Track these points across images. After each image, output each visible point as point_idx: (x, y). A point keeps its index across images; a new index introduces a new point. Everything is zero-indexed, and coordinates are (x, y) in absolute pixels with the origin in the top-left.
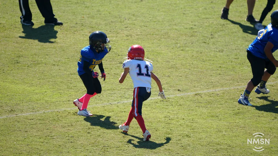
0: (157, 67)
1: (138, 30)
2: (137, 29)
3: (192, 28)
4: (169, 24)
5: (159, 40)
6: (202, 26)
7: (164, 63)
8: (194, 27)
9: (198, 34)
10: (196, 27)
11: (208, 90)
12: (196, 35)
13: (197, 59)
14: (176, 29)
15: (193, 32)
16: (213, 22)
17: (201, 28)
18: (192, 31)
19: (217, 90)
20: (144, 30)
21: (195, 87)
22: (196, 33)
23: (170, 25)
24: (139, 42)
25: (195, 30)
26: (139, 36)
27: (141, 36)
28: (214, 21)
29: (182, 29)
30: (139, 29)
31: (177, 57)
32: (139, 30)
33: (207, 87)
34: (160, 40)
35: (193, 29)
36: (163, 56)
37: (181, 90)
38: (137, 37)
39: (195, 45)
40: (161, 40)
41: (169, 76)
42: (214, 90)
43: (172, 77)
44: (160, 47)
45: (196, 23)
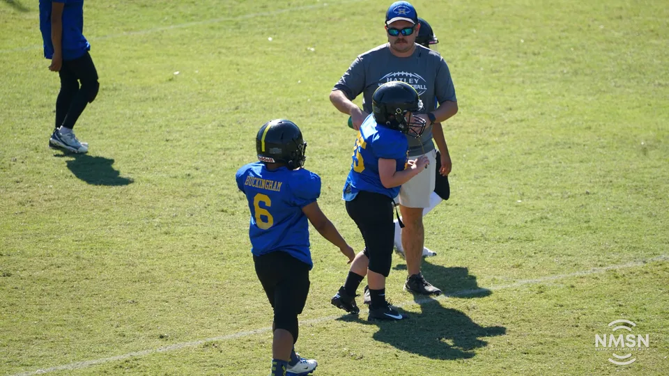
0: (103, 280)
1: (51, 188)
2: (47, 185)
3: (189, 175)
4: (130, 167)
5: (104, 211)
6: (214, 168)
7: (122, 268)
8: (194, 173)
9: (206, 189)
10: (199, 172)
11: (236, 331)
12: (200, 193)
13: (206, 254)
14: (148, 181)
15: (194, 185)
16: (243, 159)
17: (212, 175)
18: (189, 184)
19: (259, 331)
20: (66, 188)
21: (202, 325)
22: (201, 188)
23: (132, 170)
24: (53, 217)
25: (198, 181)
26: (53, 202)
27: (59, 202)
28: (244, 157)
29: (165, 179)
30: (53, 183)
31: (155, 250)
32: (51, 186)
33: (235, 325)
34: (107, 210)
35: (191, 177)
36: (119, 251)
37: (167, 336)
38: (48, 204)
39: (199, 218)
40: (112, 210)
41: (135, 301)
42: (251, 332)
43: (142, 304)
44: (110, 229)
45: (200, 163)
